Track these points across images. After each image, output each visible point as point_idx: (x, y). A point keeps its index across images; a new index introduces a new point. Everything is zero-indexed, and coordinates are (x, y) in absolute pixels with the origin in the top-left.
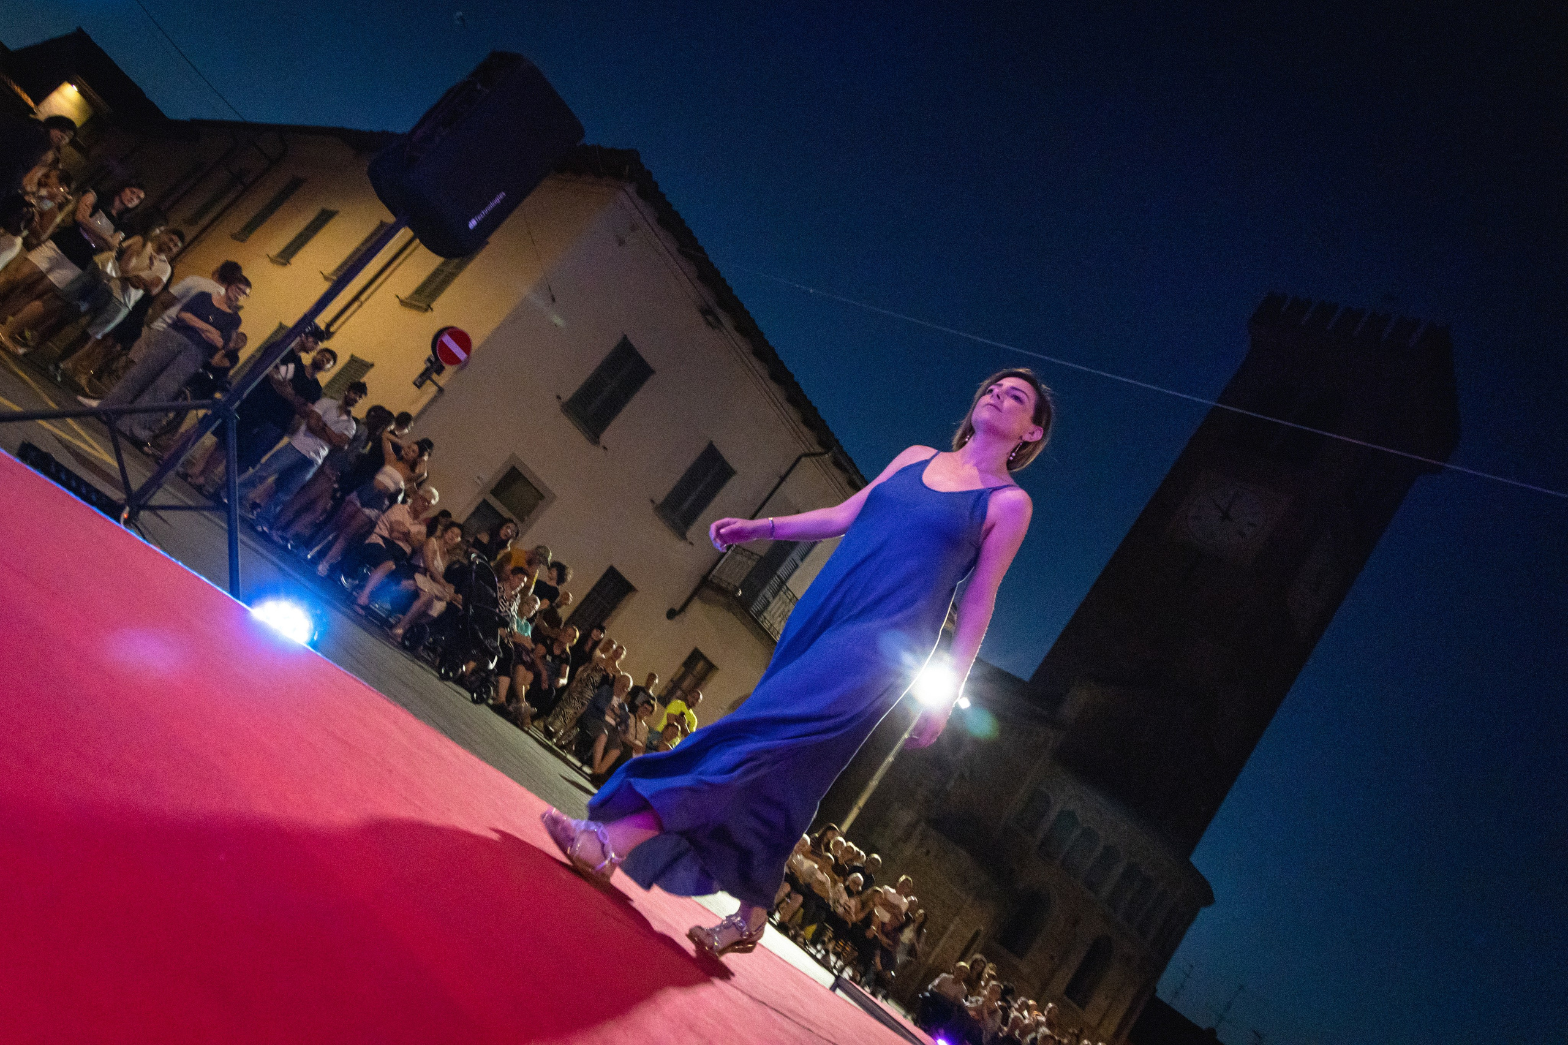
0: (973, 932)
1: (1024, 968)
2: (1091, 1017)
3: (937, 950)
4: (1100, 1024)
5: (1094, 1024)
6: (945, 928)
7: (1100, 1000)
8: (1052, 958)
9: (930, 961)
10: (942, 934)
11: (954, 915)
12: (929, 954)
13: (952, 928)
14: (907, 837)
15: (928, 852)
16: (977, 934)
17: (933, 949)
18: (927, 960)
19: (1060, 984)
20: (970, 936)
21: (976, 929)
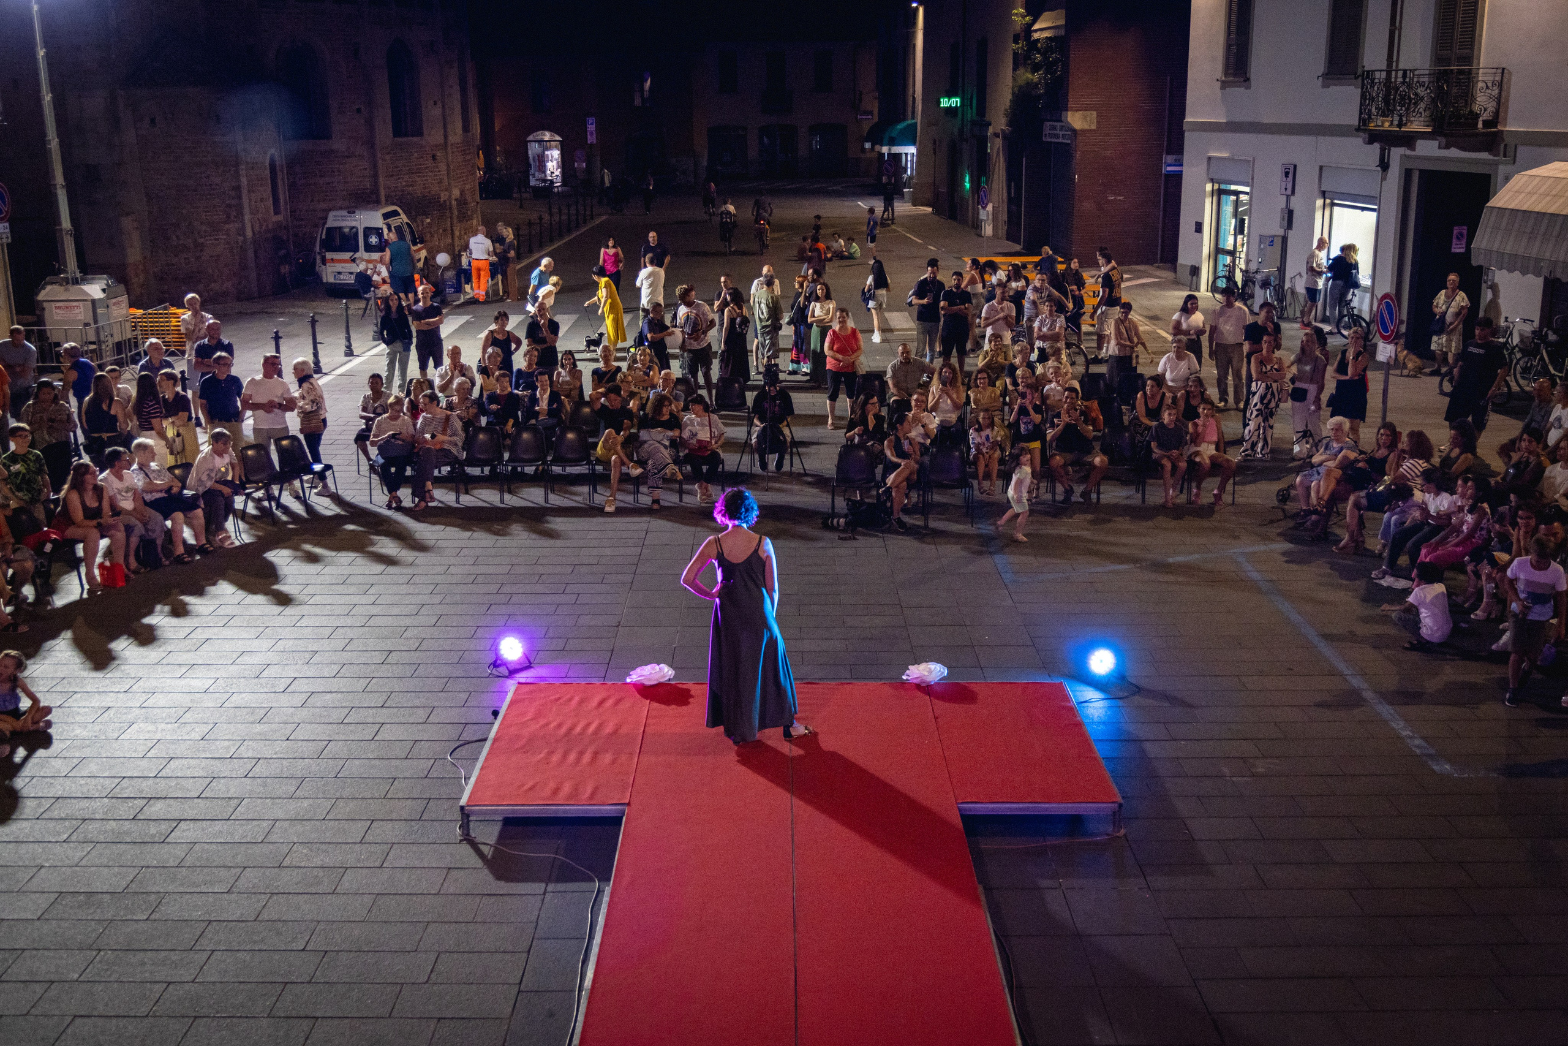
0: (268, 168)
1: (338, 144)
2: (433, 136)
3: (247, 217)
4: (446, 137)
5: (441, 140)
6: (238, 188)
7: (432, 112)
8: (359, 111)
9: (249, 233)
10: (240, 197)
11: (237, 166)
12: (243, 228)
13: (244, 181)
14: (114, 122)
15: (153, 121)
16: (272, 161)
17: (243, 220)
18: (244, 236)
19: (384, 129)
20: (267, 173)
21: (268, 157)
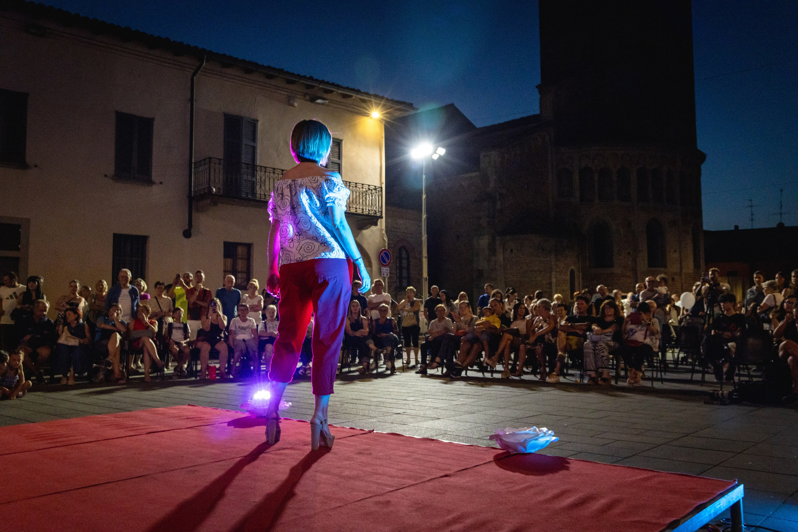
0: (569, 273)
1: (617, 270)
2: (673, 268)
4: (681, 269)
5: (678, 270)
6: (550, 284)
7: (673, 256)
8: (629, 253)
10: (551, 288)
11: (550, 273)
13: (554, 280)
14: (493, 251)
15: (512, 251)
16: (572, 272)
19: (643, 263)
20: (568, 278)
21: (569, 270)
